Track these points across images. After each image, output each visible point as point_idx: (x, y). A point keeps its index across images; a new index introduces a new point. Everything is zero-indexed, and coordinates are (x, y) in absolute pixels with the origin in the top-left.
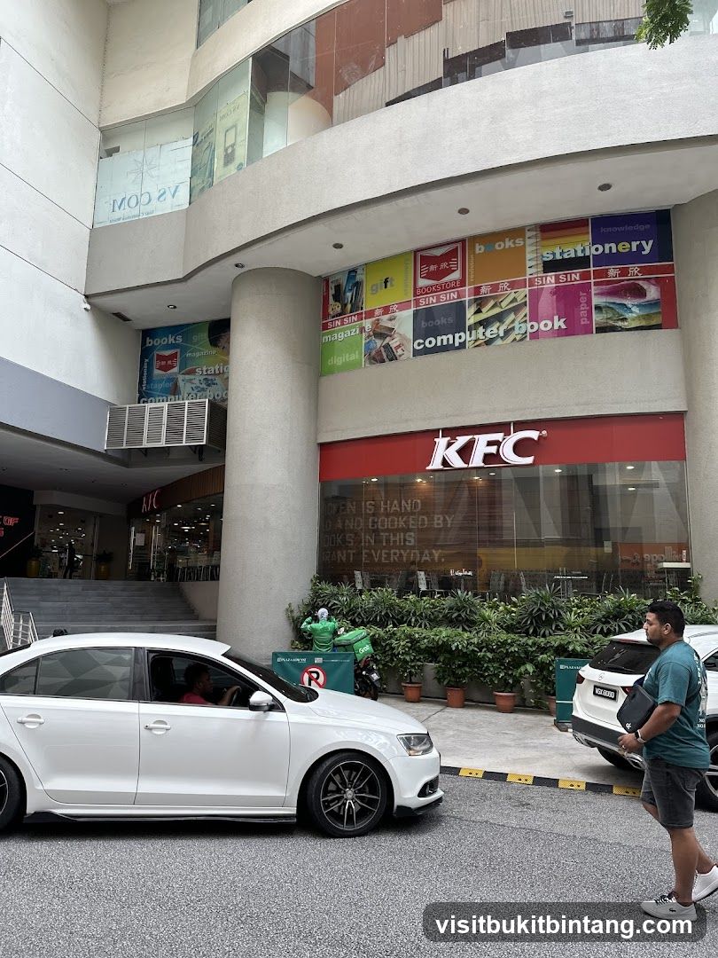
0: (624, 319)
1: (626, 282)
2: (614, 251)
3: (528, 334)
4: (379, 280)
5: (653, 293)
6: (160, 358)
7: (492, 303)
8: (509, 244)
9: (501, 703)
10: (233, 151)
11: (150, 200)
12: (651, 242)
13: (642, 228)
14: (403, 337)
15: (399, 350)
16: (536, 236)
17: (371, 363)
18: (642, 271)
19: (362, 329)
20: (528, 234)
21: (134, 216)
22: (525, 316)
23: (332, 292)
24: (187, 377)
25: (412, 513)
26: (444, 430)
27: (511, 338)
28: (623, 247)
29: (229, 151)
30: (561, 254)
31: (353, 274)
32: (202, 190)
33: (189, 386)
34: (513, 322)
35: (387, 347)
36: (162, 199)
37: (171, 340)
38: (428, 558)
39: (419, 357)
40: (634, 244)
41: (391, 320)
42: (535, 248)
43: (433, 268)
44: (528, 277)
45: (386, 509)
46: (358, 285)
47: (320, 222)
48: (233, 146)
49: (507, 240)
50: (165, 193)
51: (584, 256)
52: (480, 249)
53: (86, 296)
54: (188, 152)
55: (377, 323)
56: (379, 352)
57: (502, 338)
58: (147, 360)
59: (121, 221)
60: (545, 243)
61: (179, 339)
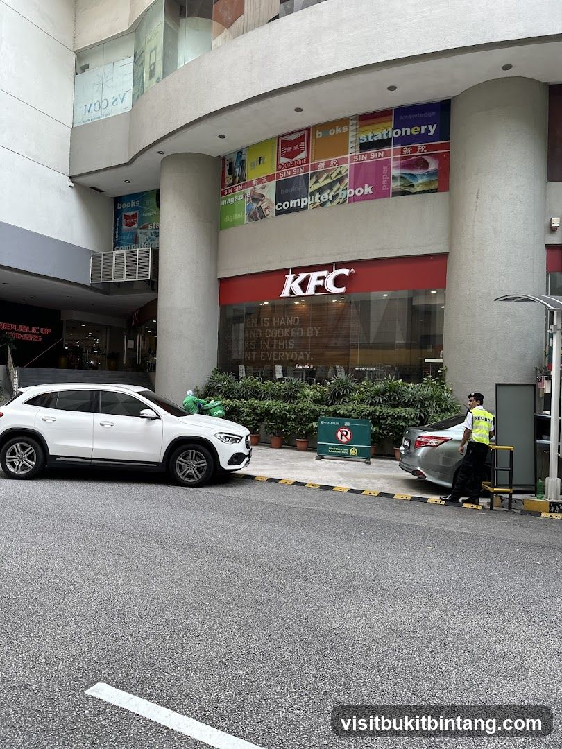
0: (413, 186)
1: (415, 157)
2: (408, 133)
3: (347, 198)
4: (256, 159)
5: (433, 166)
6: (127, 217)
7: (325, 175)
8: (338, 130)
9: (299, 445)
10: (154, 67)
11: (108, 105)
12: (435, 126)
13: (429, 115)
14: (270, 201)
15: (267, 211)
16: (356, 124)
17: (250, 221)
18: (427, 148)
19: (245, 195)
20: (351, 122)
21: (98, 117)
22: (346, 185)
23: (227, 168)
24: (144, 231)
25: (293, 326)
26: (292, 269)
27: (336, 201)
28: (415, 131)
29: (152, 67)
30: (373, 137)
31: (240, 154)
32: (138, 97)
33: (144, 237)
34: (338, 189)
35: (260, 208)
36: (115, 104)
37: (133, 204)
38: (302, 358)
39: (279, 216)
40: (423, 128)
41: (262, 189)
42: (355, 133)
43: (289, 149)
44: (349, 155)
45: (276, 323)
46: (243, 162)
47: (203, 122)
48: (154, 64)
49: (337, 127)
50: (116, 99)
51: (388, 139)
52: (319, 135)
53: (70, 177)
54: (131, 66)
55: (254, 191)
56: (254, 213)
57: (331, 201)
58: (118, 219)
59: (90, 121)
60: (362, 129)
61: (138, 204)
